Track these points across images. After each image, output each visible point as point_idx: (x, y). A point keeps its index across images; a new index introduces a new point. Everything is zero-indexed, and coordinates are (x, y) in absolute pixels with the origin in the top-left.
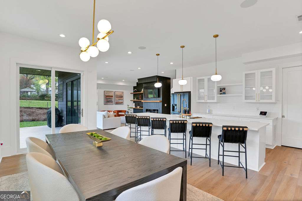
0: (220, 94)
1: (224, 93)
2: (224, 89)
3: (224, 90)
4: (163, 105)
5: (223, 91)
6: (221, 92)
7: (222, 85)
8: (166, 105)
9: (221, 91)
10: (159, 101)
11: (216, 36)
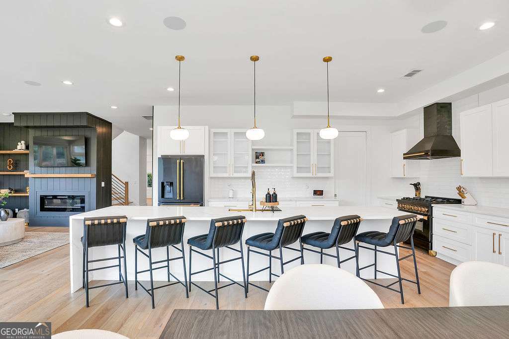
0: (256, 163)
1: (263, 162)
2: (263, 154)
3: (263, 156)
4: (98, 184)
5: (261, 158)
6: (258, 160)
7: (260, 148)
8: (103, 184)
9: (257, 157)
10: (89, 175)
11: (327, 60)
